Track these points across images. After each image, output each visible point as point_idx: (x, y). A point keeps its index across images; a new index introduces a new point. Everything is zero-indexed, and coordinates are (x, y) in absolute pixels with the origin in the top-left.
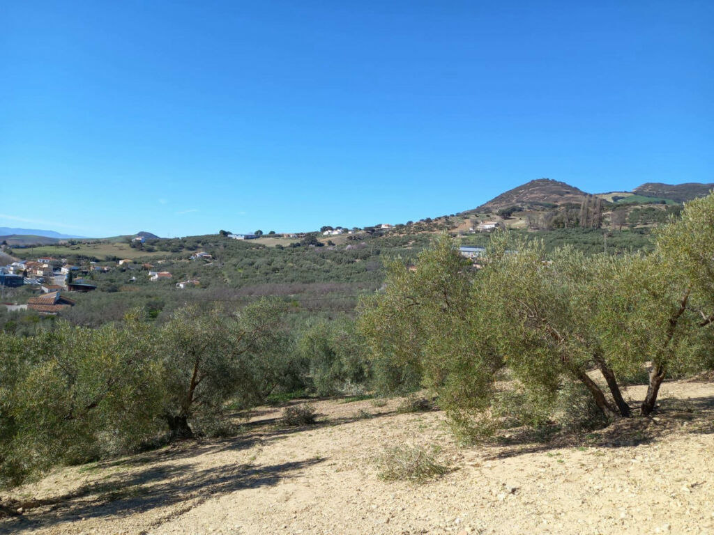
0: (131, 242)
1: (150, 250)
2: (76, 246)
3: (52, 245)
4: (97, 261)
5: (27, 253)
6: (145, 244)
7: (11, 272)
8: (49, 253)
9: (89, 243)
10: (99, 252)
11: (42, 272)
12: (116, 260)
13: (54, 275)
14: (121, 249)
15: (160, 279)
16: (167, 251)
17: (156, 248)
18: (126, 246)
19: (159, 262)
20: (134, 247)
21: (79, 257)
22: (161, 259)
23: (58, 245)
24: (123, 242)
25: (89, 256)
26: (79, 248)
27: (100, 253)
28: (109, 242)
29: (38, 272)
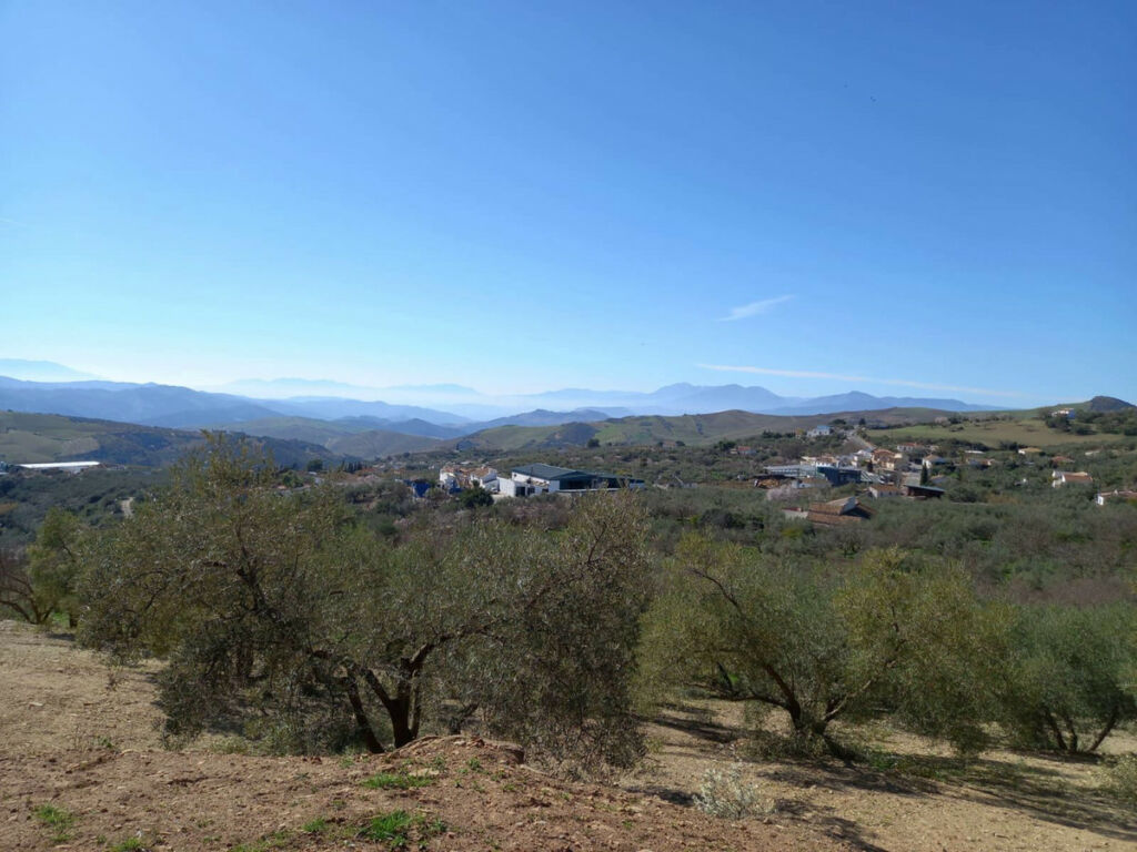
0: (1050, 417)
1: (1082, 432)
2: (958, 426)
3: (925, 424)
4: (985, 449)
5: (885, 436)
6: (1074, 422)
7: (855, 464)
8: (914, 437)
9: (978, 421)
10: (991, 435)
11: (893, 465)
12: (1014, 447)
13: (909, 470)
14: (1030, 430)
15: (1067, 486)
16: (1116, 433)
17: (1094, 427)
18: (1040, 424)
19: (1088, 454)
20: (1053, 426)
21: (958, 442)
22: (1093, 448)
23: (933, 425)
24: (1036, 419)
25: (972, 441)
26: (962, 428)
27: (991, 437)
28: (1011, 418)
29: (888, 465)
